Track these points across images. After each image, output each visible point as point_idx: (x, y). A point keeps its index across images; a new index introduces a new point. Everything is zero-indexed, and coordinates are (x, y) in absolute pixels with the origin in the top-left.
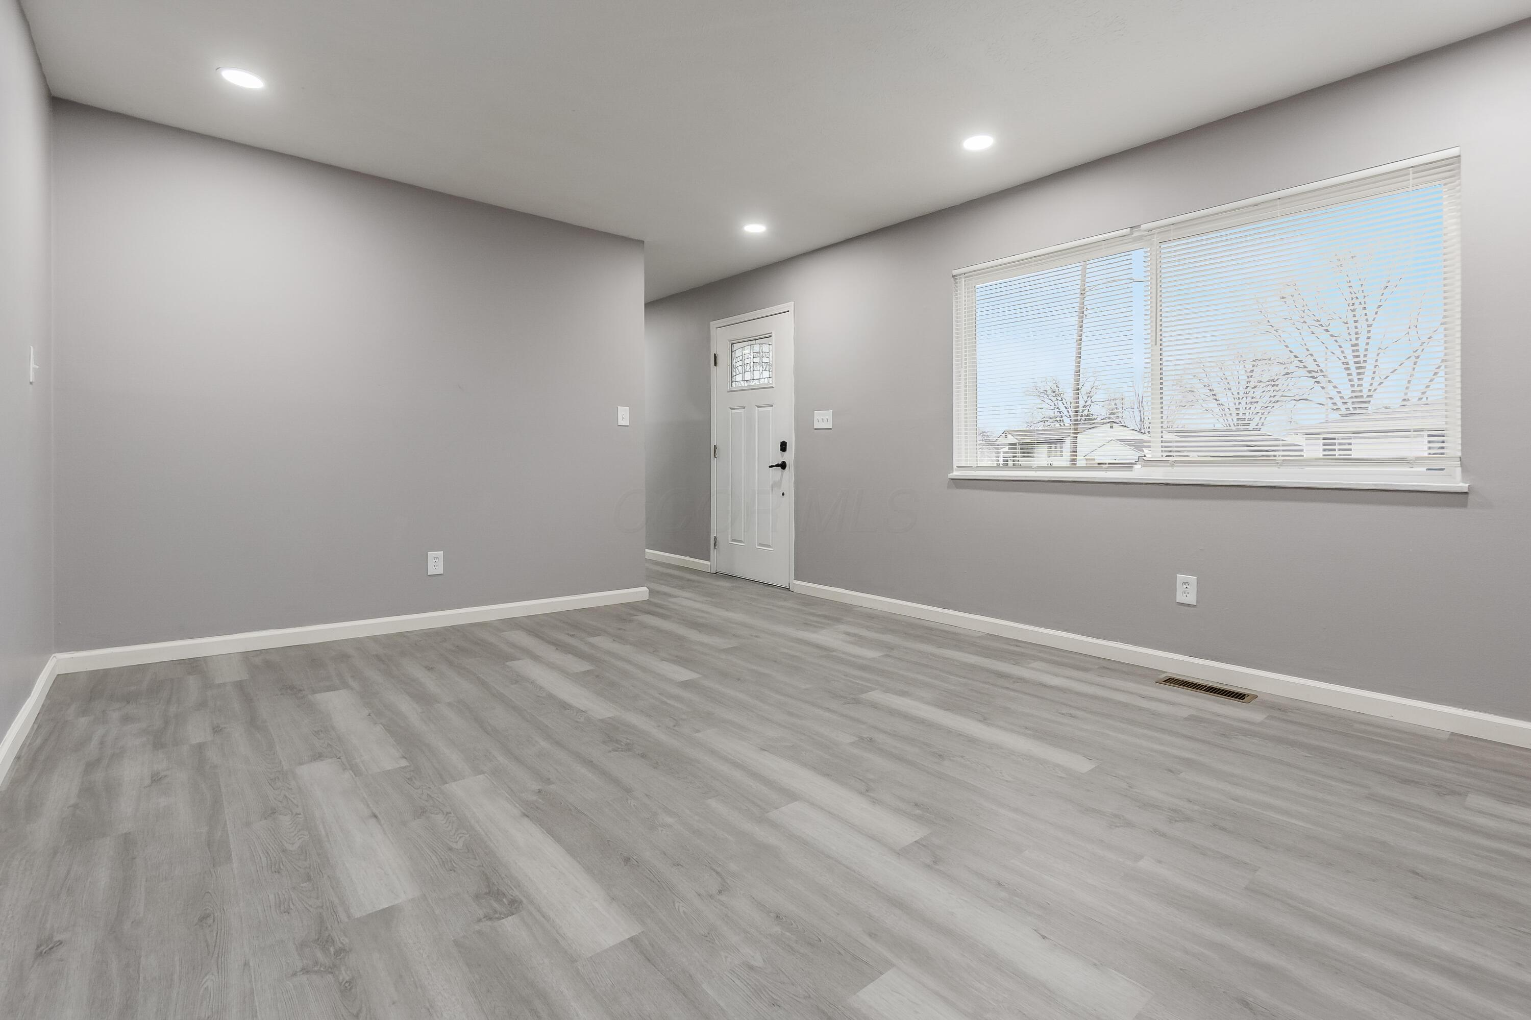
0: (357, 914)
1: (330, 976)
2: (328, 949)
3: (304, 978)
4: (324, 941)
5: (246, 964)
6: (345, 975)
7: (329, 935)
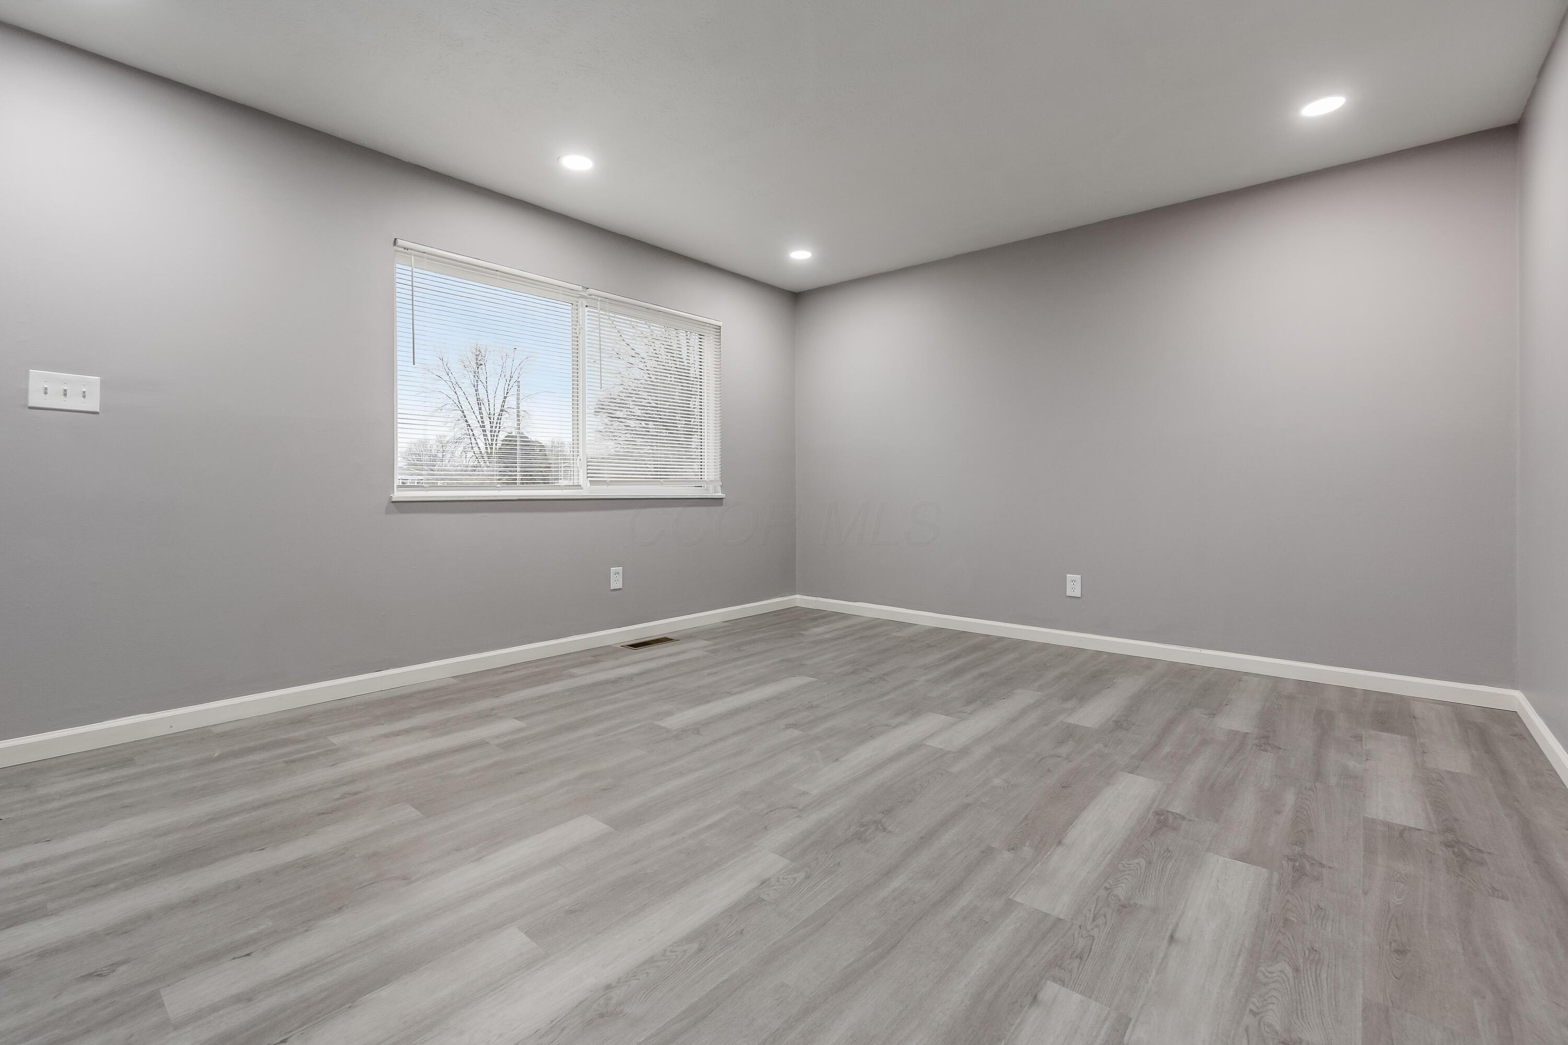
0: (1264, 872)
1: (1306, 853)
2: (1299, 865)
3: (1324, 862)
4: (1299, 873)
5: (1366, 893)
6: (1297, 849)
7: (1294, 872)
